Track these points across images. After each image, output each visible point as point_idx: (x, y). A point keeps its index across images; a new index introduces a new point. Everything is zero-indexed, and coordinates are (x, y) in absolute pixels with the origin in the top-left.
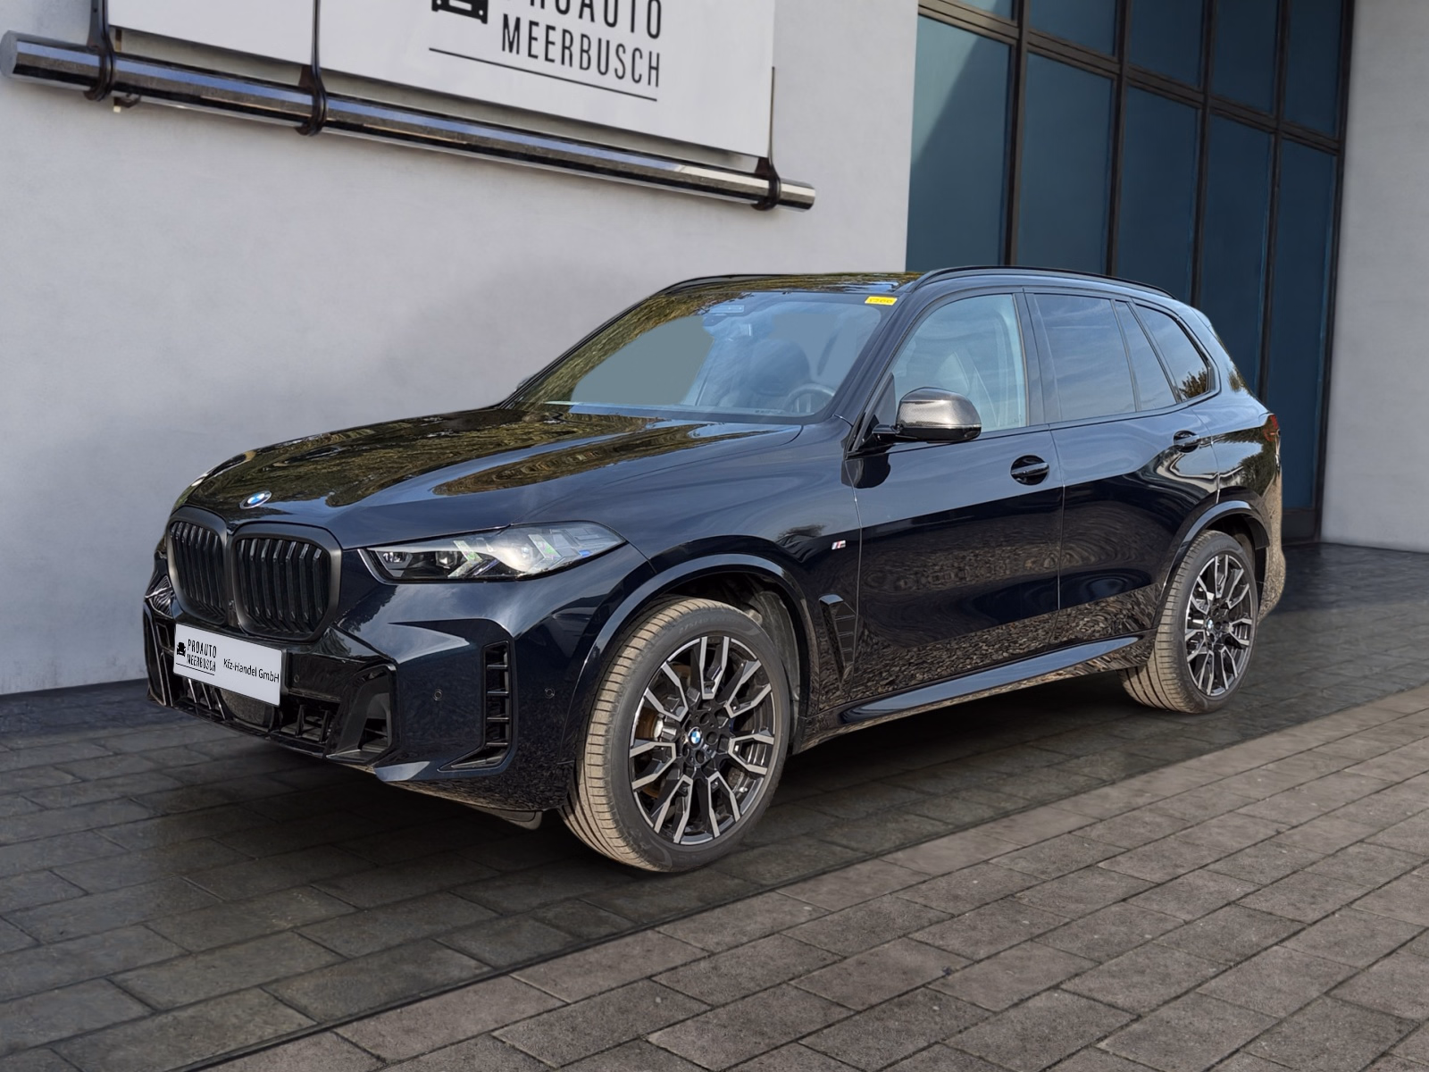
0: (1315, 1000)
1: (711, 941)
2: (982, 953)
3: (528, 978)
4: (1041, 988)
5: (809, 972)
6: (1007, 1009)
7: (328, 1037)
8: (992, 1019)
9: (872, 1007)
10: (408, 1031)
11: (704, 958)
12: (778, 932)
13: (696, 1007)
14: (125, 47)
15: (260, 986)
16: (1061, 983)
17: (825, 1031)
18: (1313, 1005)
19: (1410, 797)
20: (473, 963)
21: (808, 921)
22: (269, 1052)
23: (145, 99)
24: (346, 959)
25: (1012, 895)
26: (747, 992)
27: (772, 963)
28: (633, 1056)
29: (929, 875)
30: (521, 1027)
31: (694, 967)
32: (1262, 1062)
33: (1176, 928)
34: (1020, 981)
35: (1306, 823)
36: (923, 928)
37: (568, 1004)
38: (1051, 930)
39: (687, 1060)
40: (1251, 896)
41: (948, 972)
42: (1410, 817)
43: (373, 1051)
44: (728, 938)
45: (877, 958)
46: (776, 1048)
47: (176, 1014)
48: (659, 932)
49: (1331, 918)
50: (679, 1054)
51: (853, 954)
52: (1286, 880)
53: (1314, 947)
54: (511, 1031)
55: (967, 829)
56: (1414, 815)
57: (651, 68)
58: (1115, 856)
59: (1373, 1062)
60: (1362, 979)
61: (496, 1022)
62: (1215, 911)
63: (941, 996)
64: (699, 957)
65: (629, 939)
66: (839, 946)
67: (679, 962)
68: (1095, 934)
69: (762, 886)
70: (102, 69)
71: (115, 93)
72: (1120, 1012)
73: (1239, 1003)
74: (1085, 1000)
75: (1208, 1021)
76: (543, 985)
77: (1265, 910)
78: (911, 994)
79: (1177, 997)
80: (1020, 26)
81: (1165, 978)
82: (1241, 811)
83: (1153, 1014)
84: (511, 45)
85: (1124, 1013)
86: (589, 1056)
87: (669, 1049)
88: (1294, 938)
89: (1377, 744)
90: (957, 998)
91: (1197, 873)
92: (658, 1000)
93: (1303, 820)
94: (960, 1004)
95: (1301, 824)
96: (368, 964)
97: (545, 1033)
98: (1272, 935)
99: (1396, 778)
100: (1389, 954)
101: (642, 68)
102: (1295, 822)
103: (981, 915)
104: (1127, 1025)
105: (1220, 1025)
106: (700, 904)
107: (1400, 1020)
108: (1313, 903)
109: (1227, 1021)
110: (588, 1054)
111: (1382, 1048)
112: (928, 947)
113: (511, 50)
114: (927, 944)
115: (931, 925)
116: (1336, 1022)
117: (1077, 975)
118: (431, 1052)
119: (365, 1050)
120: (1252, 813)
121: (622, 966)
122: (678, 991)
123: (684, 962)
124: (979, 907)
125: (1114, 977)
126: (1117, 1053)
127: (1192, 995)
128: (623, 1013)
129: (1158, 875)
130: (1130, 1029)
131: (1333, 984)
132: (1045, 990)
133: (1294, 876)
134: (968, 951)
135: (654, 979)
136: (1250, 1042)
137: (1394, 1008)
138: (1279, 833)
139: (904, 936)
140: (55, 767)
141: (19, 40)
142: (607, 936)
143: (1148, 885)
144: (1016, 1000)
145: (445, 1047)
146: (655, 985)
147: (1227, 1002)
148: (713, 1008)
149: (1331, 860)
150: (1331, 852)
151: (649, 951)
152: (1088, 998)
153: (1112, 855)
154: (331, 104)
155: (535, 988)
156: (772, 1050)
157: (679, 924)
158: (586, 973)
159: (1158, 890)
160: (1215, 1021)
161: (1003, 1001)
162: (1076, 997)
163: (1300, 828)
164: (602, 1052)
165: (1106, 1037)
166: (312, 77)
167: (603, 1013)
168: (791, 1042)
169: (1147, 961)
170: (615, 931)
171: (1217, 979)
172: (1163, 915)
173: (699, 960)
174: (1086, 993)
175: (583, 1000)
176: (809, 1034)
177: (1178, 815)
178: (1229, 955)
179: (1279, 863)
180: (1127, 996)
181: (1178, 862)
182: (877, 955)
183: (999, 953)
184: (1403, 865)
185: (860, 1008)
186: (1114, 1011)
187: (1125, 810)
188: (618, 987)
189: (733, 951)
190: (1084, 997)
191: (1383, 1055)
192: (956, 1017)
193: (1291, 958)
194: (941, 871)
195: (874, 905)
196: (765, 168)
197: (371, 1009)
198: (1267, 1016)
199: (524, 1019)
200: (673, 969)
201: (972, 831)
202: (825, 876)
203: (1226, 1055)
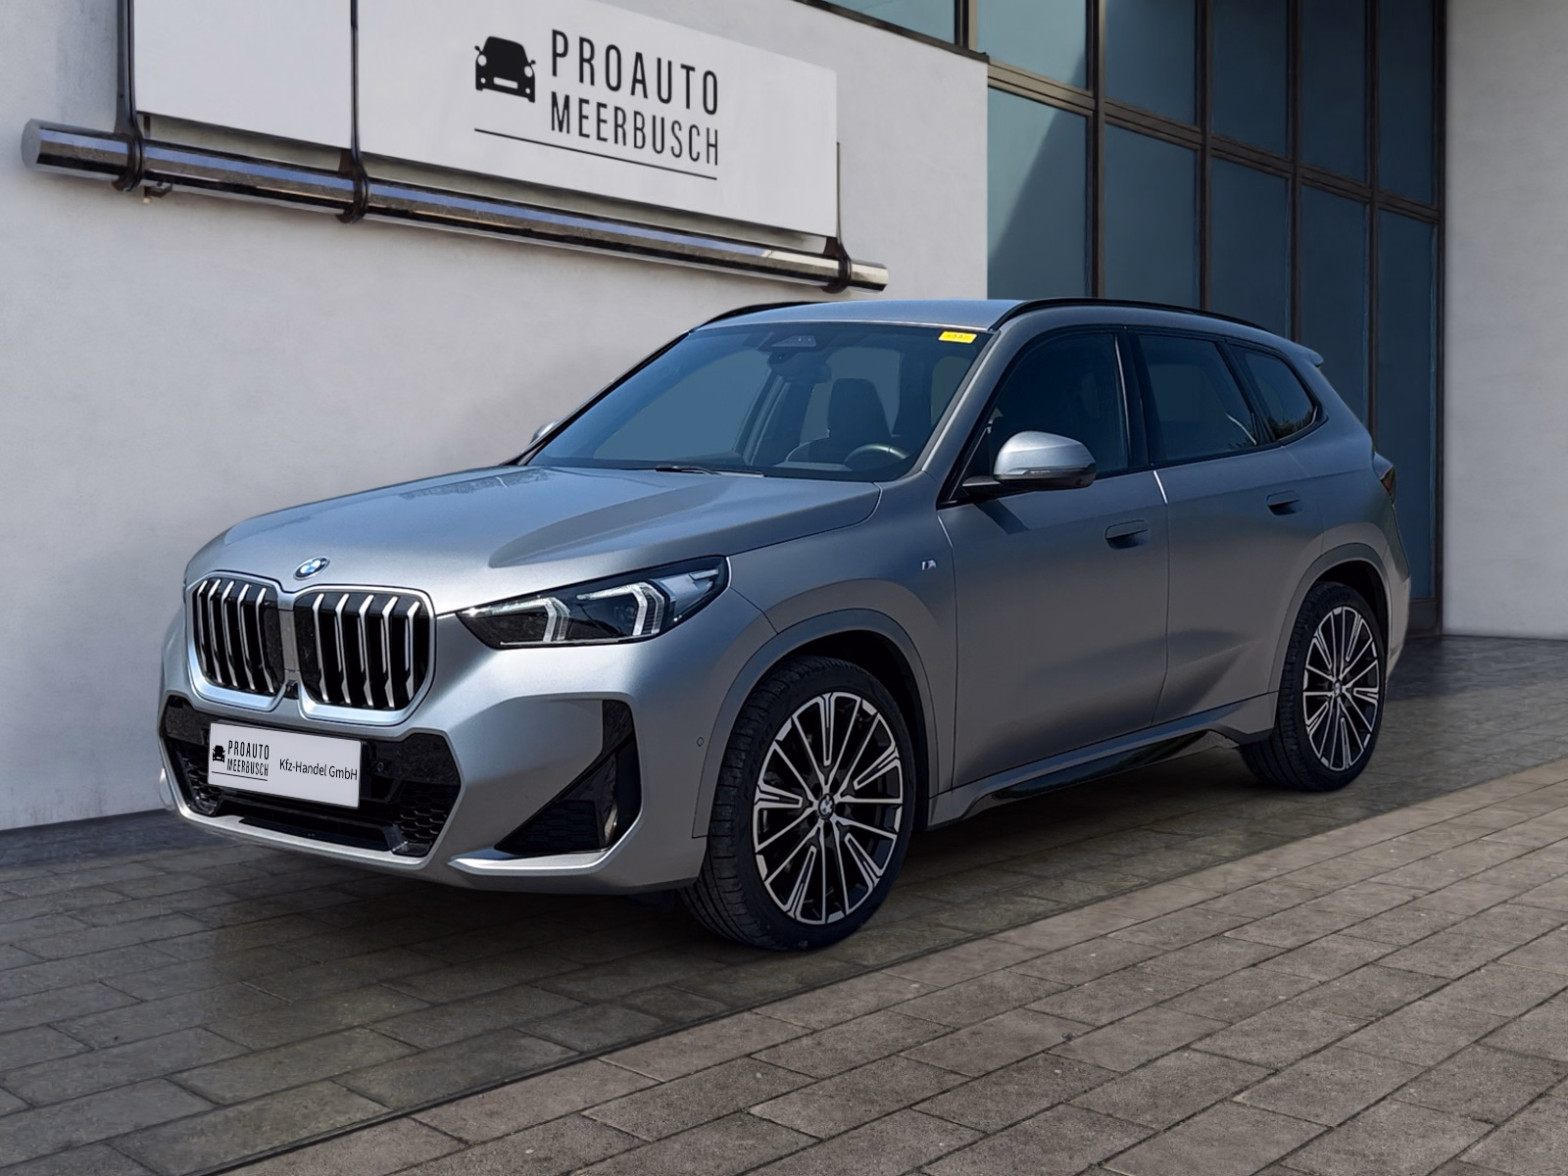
0: (1465, 1048)
1: (814, 1020)
2: (1105, 1020)
3: (617, 1061)
4: (1170, 1049)
5: (921, 1044)
6: (1134, 1070)
7: (405, 1124)
8: (1119, 1080)
9: (989, 1073)
10: (491, 1114)
11: (807, 1035)
12: (884, 1009)
13: (800, 1079)
14: (155, 135)
15: (331, 1079)
16: (1191, 1043)
17: (939, 1097)
18: (1463, 1053)
19: (1555, 861)
20: (558, 1049)
21: (915, 998)
22: (344, 1139)
23: (177, 188)
24: (420, 1051)
25: (1134, 965)
26: (853, 1065)
27: (879, 1038)
28: (735, 1128)
29: (1044, 950)
30: (612, 1105)
31: (796, 1044)
32: (1412, 1108)
33: (1312, 988)
34: (1148, 1043)
35: (1445, 887)
36: (1040, 999)
37: (662, 1083)
38: (1177, 996)
39: (792, 1129)
40: (1390, 957)
41: (1069, 1038)
42: (1554, 879)
43: (455, 1135)
44: (830, 1016)
45: (991, 1029)
46: (889, 1114)
47: (240, 1107)
48: (757, 1014)
49: (1477, 973)
50: (784, 1124)
51: (966, 1026)
52: (1426, 940)
53: (1462, 1001)
54: (600, 1110)
55: (1082, 907)
56: (1559, 876)
57: (709, 145)
58: (1242, 925)
59: (1531, 1103)
60: (1514, 1027)
61: (586, 1102)
62: (1351, 972)
63: (1061, 1060)
64: (800, 1034)
65: (725, 1021)
66: (950, 1019)
67: (779, 1039)
68: (1225, 997)
69: (865, 966)
70: (131, 156)
71: (145, 183)
72: (1255, 1067)
73: (1382, 1054)
74: (1216, 1059)
75: (1350, 1072)
76: (634, 1065)
77: (1404, 968)
78: (1030, 1059)
79: (1317, 1052)
80: (1096, 97)
81: (1302, 1034)
82: (1373, 880)
83: (1291, 1068)
84: (561, 124)
85: (1260, 1068)
86: (688, 1129)
87: (773, 1119)
88: (1438, 993)
89: (1517, 814)
90: (1080, 1062)
91: (1330, 938)
92: (759, 1075)
93: (1440, 885)
94: (1082, 1066)
95: (1439, 890)
96: (445, 1053)
97: (639, 1110)
98: (1415, 992)
99: (1538, 844)
100: (1542, 1004)
101: (699, 144)
102: (1432, 887)
103: (1100, 984)
104: (1265, 1079)
105: (1364, 1076)
106: (800, 986)
107: (1557, 1063)
108: (1457, 961)
109: (1371, 1071)
110: (685, 1127)
111: (1539, 1090)
112: (1046, 1016)
113: (561, 130)
114: (1044, 1013)
115: (1049, 996)
116: (1488, 1068)
117: (1208, 1035)
118: (516, 1132)
119: (446, 1134)
120: (1386, 882)
121: (719, 1046)
122: (780, 1067)
123: (784, 1040)
124: (1099, 978)
125: (1246, 1034)
126: (1254, 1104)
127: (1332, 1049)
128: (722, 1089)
129: (1289, 941)
130: (1267, 1082)
131: (1483, 1034)
132: (1175, 1051)
133: (1435, 936)
134: (1089, 1018)
135: (753, 1056)
136: (1398, 1089)
137: (1549, 1053)
138: (1415, 898)
139: (1020, 1006)
140: (102, 887)
141: (42, 128)
142: (699, 1019)
143: (1278, 951)
144: (1143, 1059)
145: (532, 1126)
146: (753, 1061)
147: (1371, 1055)
148: (818, 1080)
149: (1472, 920)
150: (1473, 913)
151: (747, 1031)
152: (1222, 1056)
153: (1238, 924)
154: (373, 189)
155: (626, 1070)
156: (885, 1116)
157: (778, 1004)
158: (679, 1054)
159: (1290, 954)
160: (1359, 1072)
161: (1129, 1062)
162: (1208, 1056)
163: (1438, 893)
164: (702, 1125)
165: (1241, 1091)
166: (352, 162)
167: (701, 1090)
168: (904, 1108)
169: (1282, 1020)
170: (709, 1013)
171: (1358, 1034)
172: (1297, 978)
173: (803, 1036)
174: (1219, 1052)
175: (677, 1078)
176: (923, 1100)
177: (1305, 885)
178: (1368, 1011)
179: (1418, 925)
180: (1263, 1052)
181: (1308, 929)
182: (992, 1025)
183: (1123, 1018)
184: (1550, 922)
185: (976, 1076)
186: (1249, 1066)
187: (1250, 884)
188: (715, 1065)
189: (835, 1028)
190: (1216, 1055)
191: (1541, 1096)
192: (1080, 1079)
193: (1437, 1011)
194: (1056, 947)
195: (987, 980)
196: (834, 248)
197: (449, 1094)
198: (1413, 1064)
199: (616, 1098)
200: (773, 1046)
201: (1087, 909)
202: (931, 956)
203: (1372, 1101)
